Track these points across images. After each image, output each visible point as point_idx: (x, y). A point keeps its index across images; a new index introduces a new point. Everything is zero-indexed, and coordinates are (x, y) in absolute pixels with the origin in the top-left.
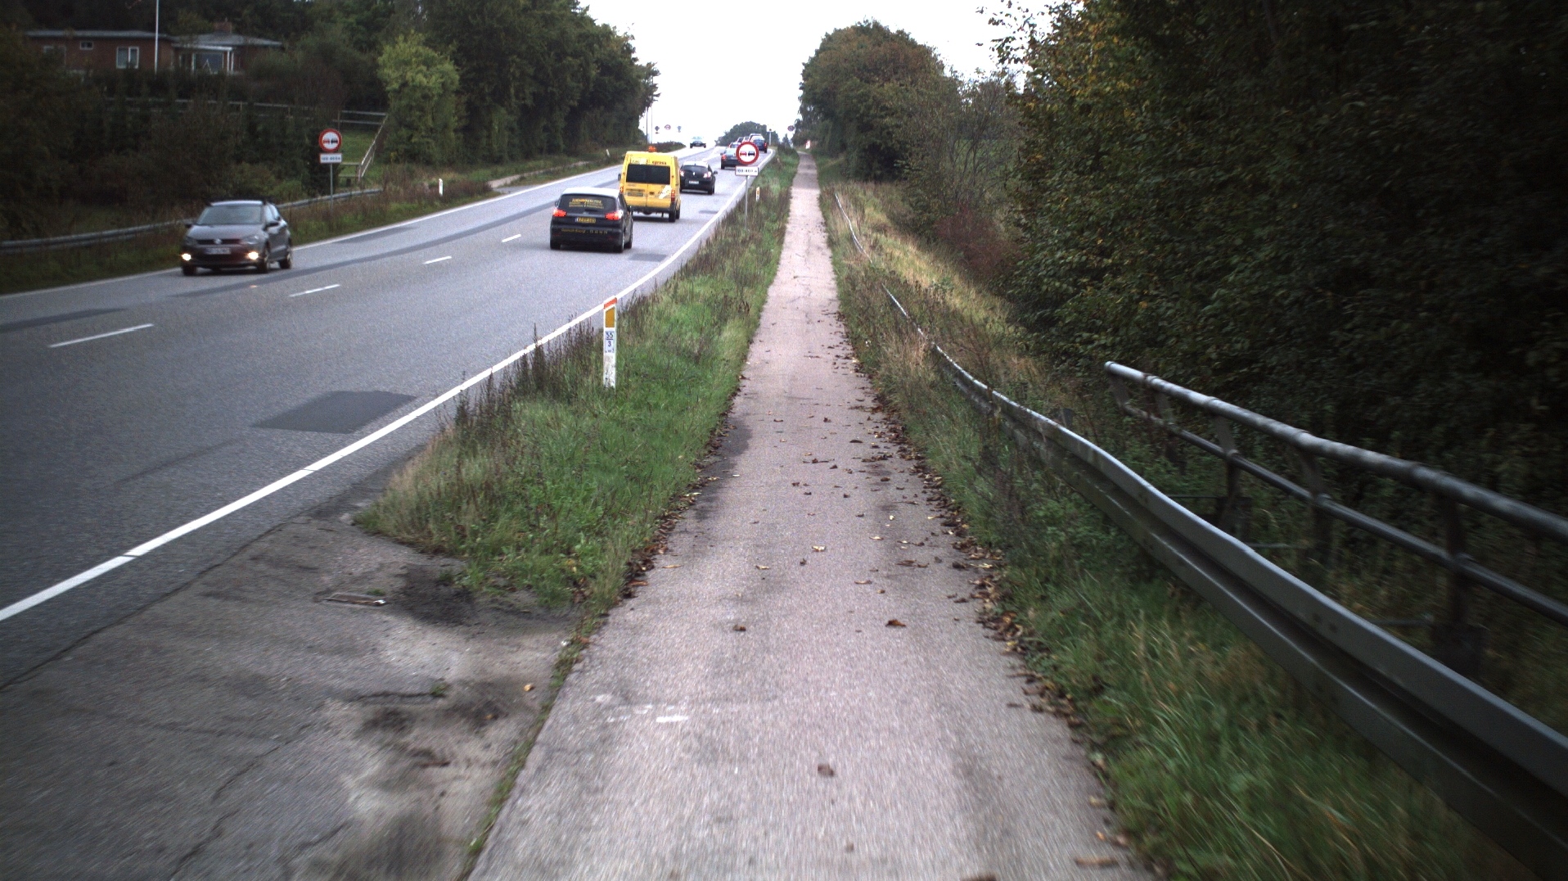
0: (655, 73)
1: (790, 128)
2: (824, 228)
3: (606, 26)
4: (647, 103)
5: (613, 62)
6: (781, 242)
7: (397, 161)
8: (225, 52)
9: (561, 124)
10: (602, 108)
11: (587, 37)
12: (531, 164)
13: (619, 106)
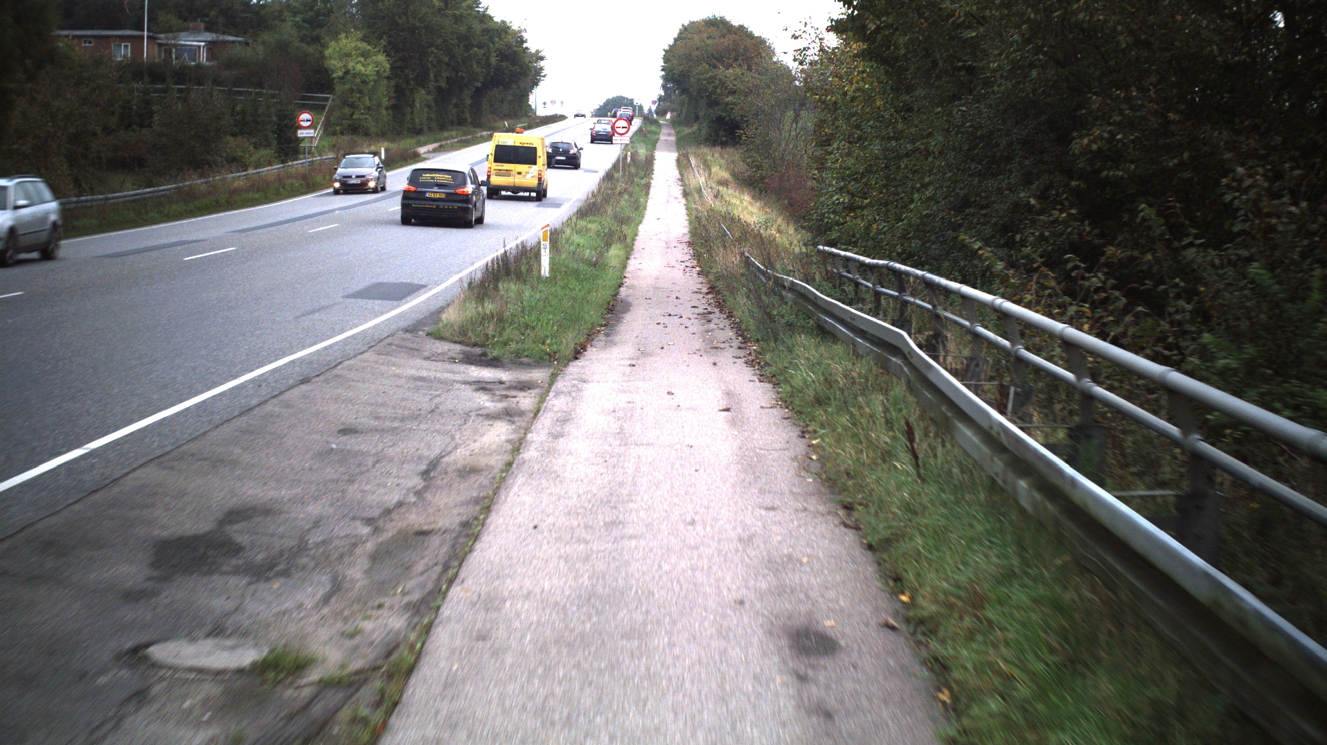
0: (542, 58)
1: (654, 102)
2: (680, 183)
3: (503, 22)
4: (535, 83)
5: (510, 51)
6: (647, 194)
7: (342, 133)
8: (199, 47)
9: (468, 101)
10: (501, 87)
11: (489, 31)
12: (446, 134)
13: (514, 86)
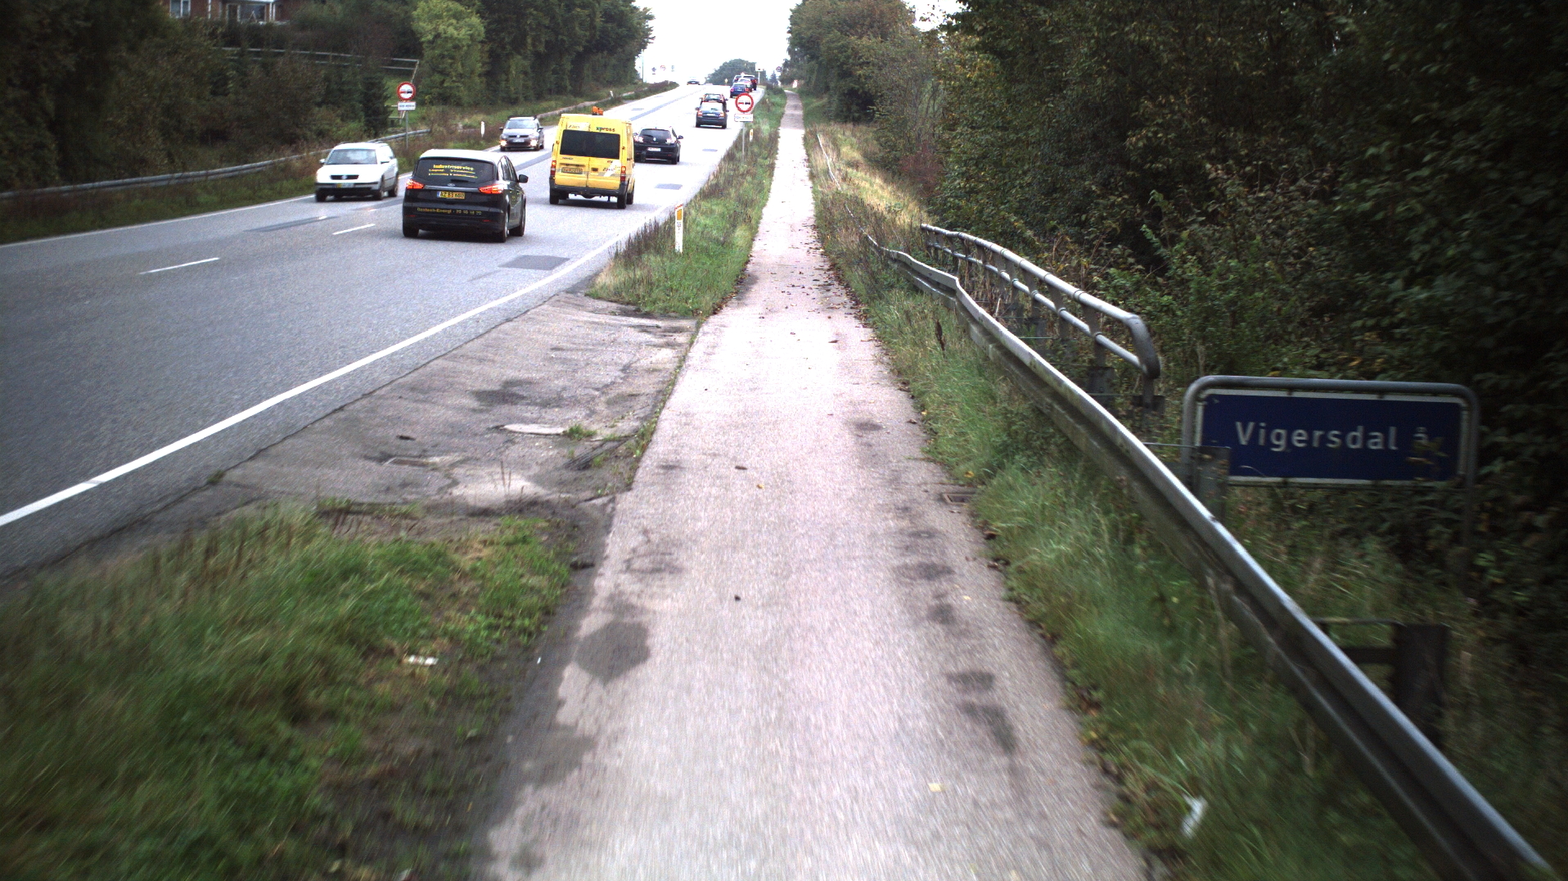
0: (651, 18)
1: (778, 67)
2: (806, 164)
7: (431, 103)
8: (268, 4)
9: (568, 67)
10: (605, 52)
12: (544, 104)
13: (620, 50)
